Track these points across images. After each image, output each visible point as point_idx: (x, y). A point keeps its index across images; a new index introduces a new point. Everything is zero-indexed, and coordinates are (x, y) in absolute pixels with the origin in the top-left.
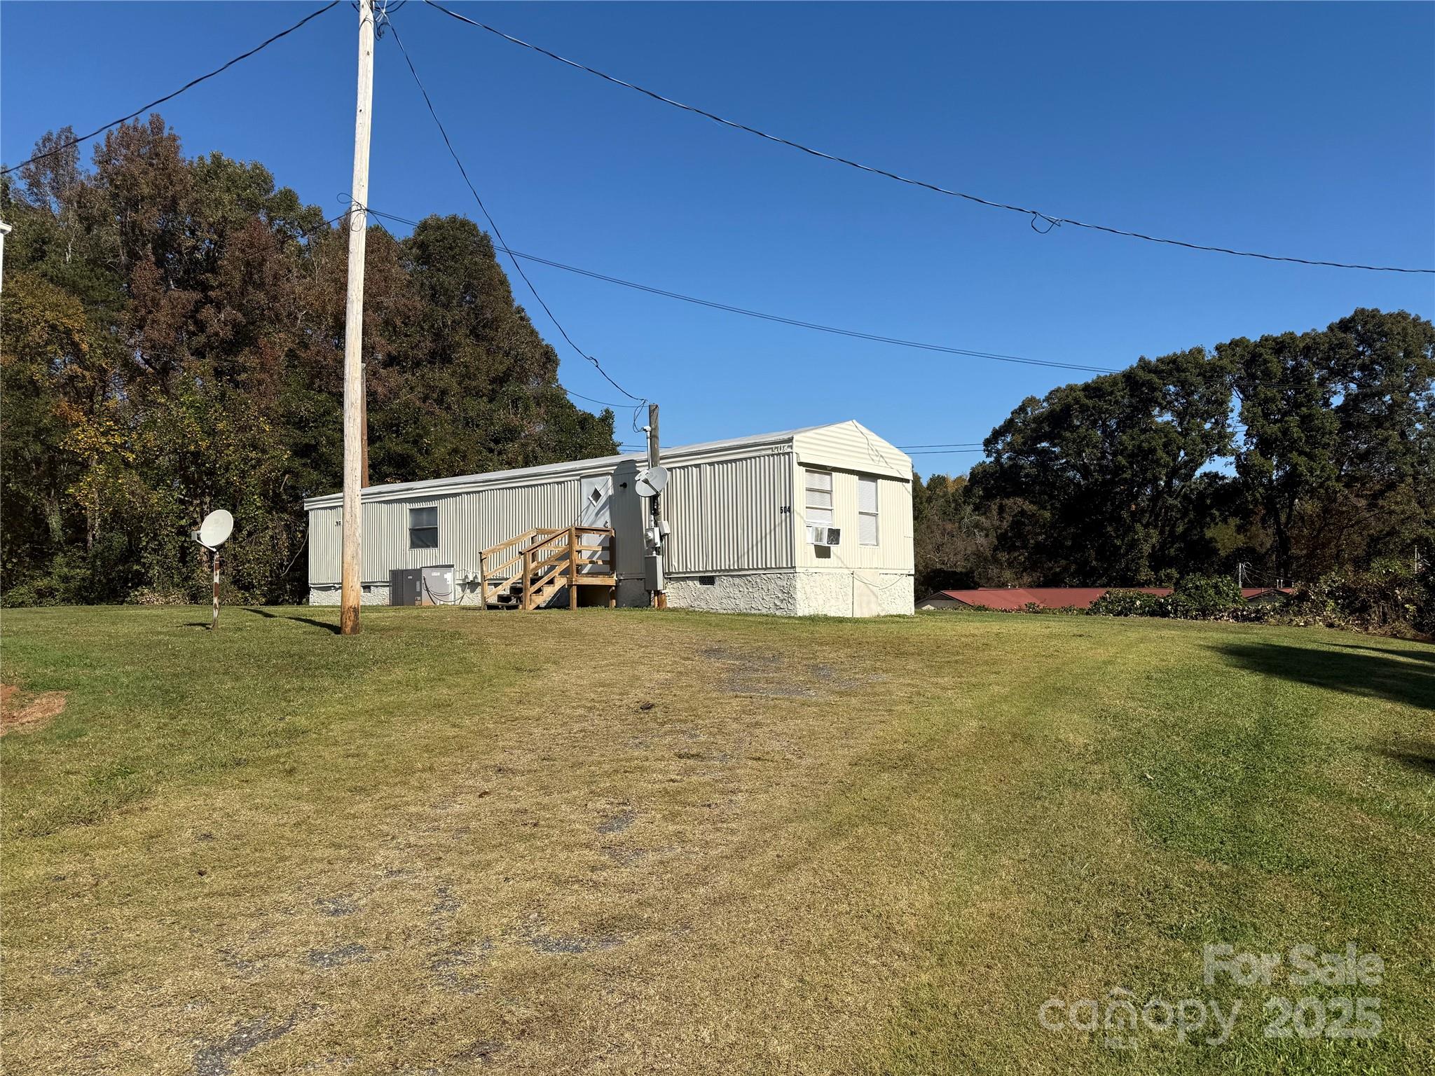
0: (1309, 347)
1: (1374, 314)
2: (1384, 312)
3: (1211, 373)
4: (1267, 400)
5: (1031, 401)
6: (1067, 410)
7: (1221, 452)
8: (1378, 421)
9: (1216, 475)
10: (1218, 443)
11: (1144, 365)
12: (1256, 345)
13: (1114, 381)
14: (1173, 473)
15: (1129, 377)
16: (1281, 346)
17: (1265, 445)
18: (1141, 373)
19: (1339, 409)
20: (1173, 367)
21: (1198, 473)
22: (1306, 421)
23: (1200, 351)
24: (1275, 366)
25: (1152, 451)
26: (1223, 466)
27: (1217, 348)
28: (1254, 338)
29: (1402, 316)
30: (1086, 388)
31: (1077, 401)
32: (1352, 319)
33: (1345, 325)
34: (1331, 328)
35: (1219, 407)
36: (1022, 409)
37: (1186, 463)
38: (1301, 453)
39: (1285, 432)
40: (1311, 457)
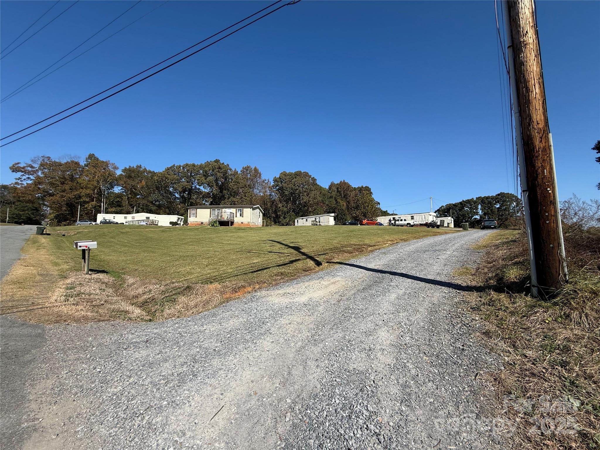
0: (492, 198)
1: (504, 193)
2: (505, 193)
3: (475, 202)
4: (485, 207)
5: (443, 206)
6: (450, 208)
7: (477, 215)
8: (505, 210)
9: (476, 218)
10: (477, 213)
11: (463, 201)
12: (483, 198)
13: (458, 204)
14: (469, 218)
15: (461, 203)
16: (487, 198)
17: (485, 214)
18: (463, 203)
19: (498, 208)
20: (468, 201)
21: (473, 218)
22: (491, 210)
23: (473, 199)
24: (487, 202)
25: (465, 215)
26: (478, 217)
27: (476, 198)
28: (483, 196)
29: (508, 194)
30: (453, 205)
31: (452, 207)
32: (500, 194)
33: (499, 195)
34: (496, 195)
35: (477, 209)
36: (441, 207)
37: (471, 217)
38: (491, 215)
39: (488, 212)
40: (492, 216)
